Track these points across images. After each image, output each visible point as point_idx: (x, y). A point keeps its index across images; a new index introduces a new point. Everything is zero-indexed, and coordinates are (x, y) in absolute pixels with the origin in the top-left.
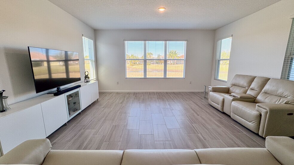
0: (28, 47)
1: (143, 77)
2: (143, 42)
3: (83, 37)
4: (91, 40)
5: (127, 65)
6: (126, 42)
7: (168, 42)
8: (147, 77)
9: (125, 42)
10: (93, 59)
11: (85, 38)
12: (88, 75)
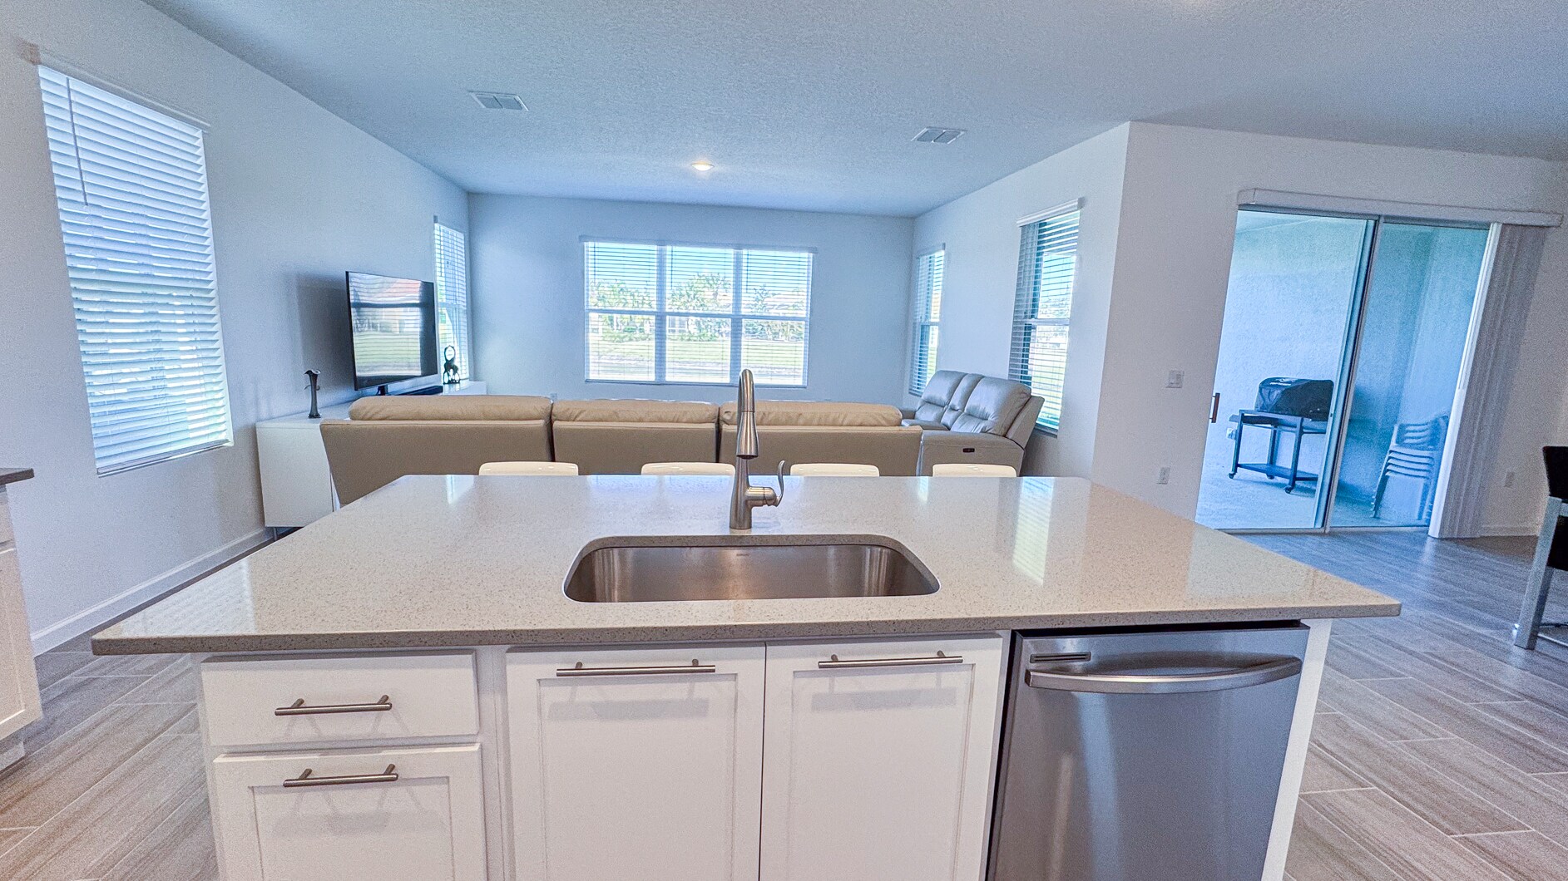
0: (347, 273)
1: (652, 378)
2: (655, 247)
3: (436, 225)
4: (455, 233)
5: (592, 339)
6: (591, 244)
7: (745, 252)
8: (669, 378)
9: (585, 243)
10: (463, 304)
11: (442, 228)
12: (453, 360)
